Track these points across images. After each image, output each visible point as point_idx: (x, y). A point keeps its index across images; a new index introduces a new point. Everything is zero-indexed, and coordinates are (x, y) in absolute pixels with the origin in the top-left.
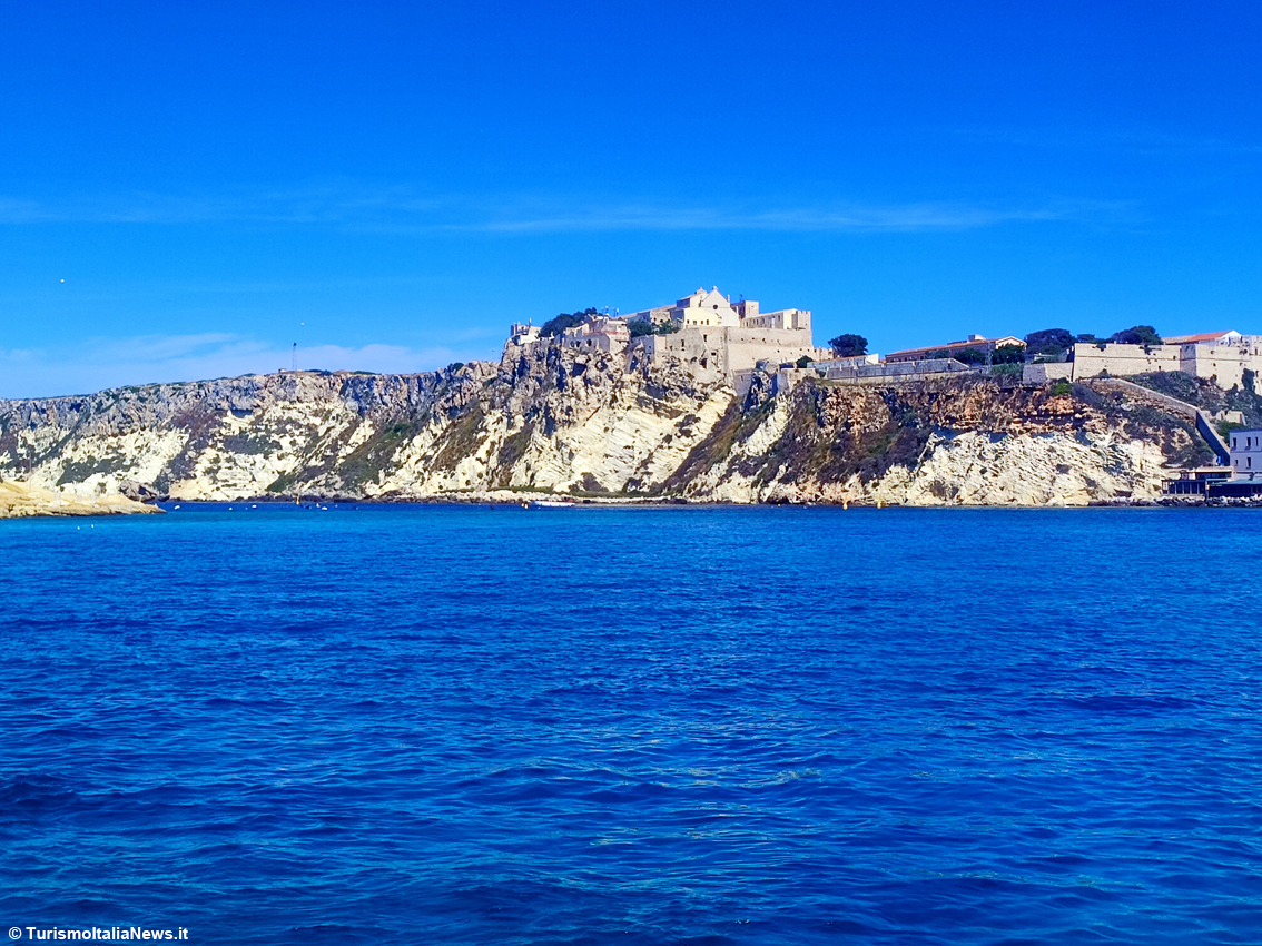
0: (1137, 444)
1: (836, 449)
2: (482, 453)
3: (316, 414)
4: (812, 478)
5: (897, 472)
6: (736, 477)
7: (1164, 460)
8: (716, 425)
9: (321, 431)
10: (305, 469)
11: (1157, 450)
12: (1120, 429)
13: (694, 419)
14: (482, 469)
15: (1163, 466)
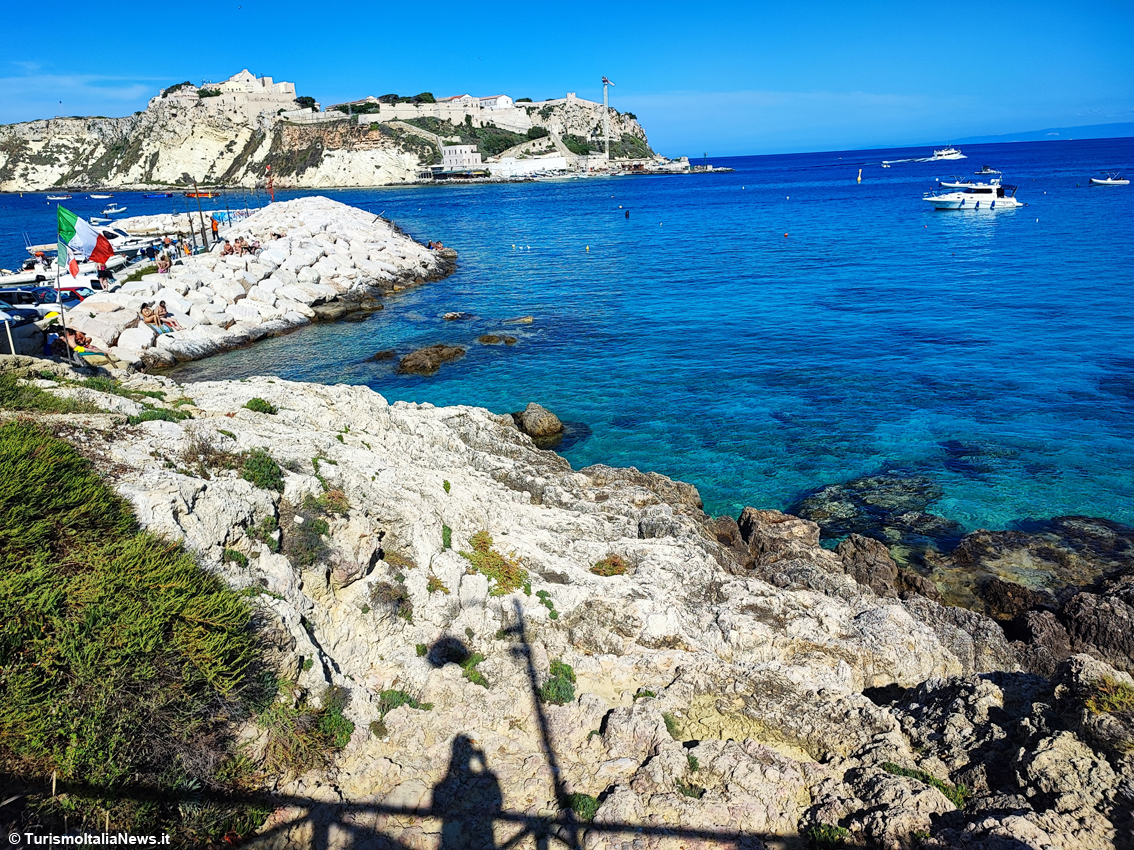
0: (407, 154)
1: (287, 159)
2: (141, 162)
3: (77, 141)
4: (276, 175)
5: (310, 170)
6: (250, 173)
7: (419, 161)
8: (246, 146)
9: (81, 151)
10: (74, 172)
11: (417, 157)
12: (400, 147)
13: (233, 143)
14: (142, 171)
15: (418, 165)
